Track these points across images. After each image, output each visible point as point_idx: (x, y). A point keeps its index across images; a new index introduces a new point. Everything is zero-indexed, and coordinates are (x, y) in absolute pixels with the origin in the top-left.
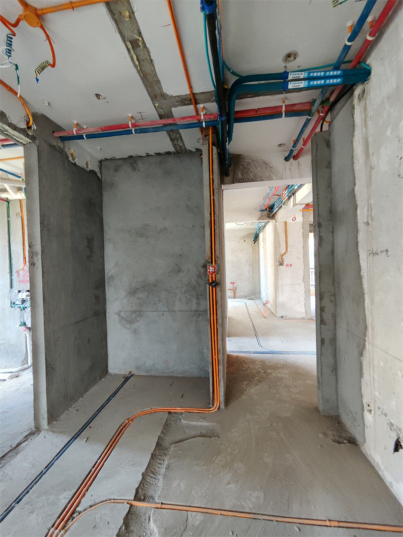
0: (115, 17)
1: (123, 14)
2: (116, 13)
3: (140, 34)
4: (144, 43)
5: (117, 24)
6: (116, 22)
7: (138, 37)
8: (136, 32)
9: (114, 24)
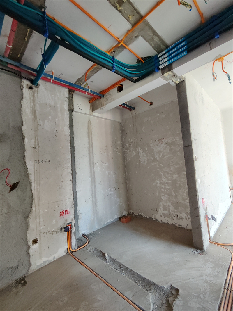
0: (136, 11)
1: (132, 16)
2: (135, 14)
3: (120, 11)
4: (116, 8)
5: (134, 8)
6: (135, 9)
7: (120, 8)
8: (123, 11)
9: (135, 7)
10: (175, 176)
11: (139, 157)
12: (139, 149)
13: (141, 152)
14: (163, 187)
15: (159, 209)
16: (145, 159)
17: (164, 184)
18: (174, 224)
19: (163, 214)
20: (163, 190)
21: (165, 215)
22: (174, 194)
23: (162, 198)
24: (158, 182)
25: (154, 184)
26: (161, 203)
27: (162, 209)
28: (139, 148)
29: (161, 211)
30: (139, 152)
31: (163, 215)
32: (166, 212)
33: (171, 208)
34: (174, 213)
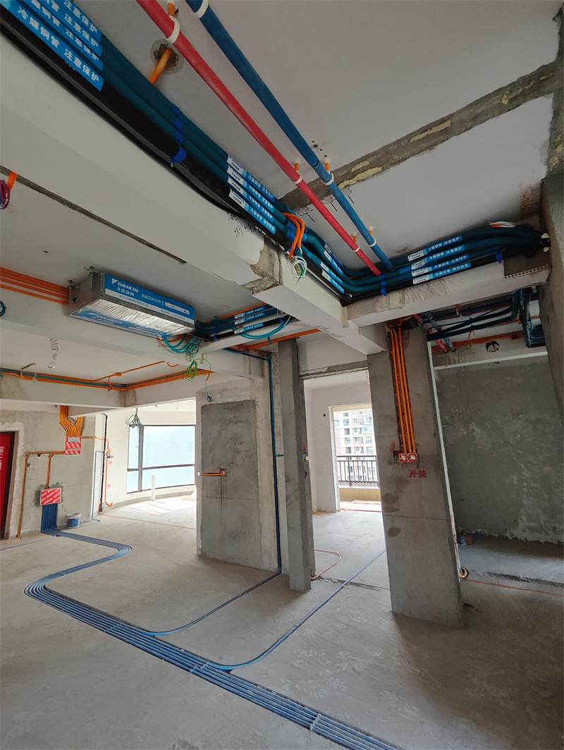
10: (547, 469)
11: (474, 438)
12: (473, 426)
13: (478, 431)
14: (525, 484)
15: (520, 521)
16: (487, 442)
17: (526, 480)
18: (550, 541)
19: (527, 527)
20: (525, 490)
21: (532, 530)
22: (546, 496)
23: (525, 502)
24: (515, 478)
25: (507, 481)
26: (523, 511)
27: (524, 519)
28: (474, 424)
29: (523, 522)
30: (473, 430)
31: (528, 530)
32: (533, 524)
33: (543, 518)
34: (548, 525)
